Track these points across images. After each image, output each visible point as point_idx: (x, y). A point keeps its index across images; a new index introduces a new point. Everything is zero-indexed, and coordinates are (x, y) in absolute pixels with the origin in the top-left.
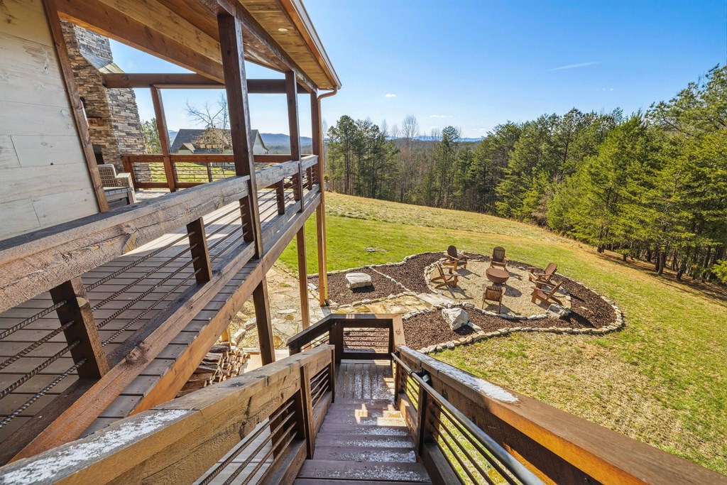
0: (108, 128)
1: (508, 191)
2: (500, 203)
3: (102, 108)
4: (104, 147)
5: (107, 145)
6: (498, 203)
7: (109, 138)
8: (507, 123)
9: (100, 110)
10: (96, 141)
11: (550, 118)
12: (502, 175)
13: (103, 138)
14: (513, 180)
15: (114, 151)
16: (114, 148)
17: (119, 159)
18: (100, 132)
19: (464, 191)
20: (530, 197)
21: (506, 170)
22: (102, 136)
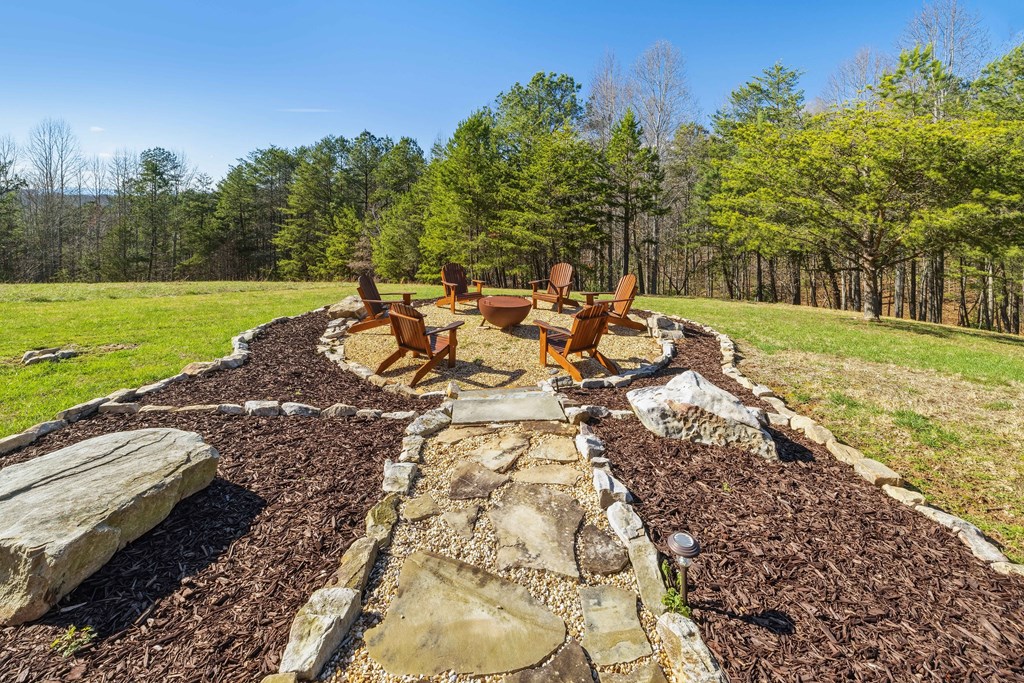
1: (295, 241)
2: (287, 262)
6: (282, 263)
8: (271, 148)
11: (337, 141)
12: (281, 219)
14: (301, 225)
19: (206, 253)
20: (337, 243)
21: (284, 210)
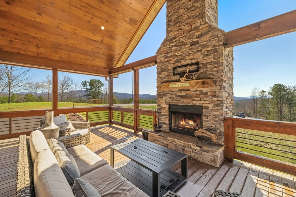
0: (216, 89)
3: (215, 69)
4: (207, 108)
5: (210, 106)
7: (215, 99)
9: (213, 71)
10: (200, 102)
13: (208, 99)
15: (217, 113)
16: (218, 110)
17: (222, 123)
18: (207, 93)
22: (208, 97)
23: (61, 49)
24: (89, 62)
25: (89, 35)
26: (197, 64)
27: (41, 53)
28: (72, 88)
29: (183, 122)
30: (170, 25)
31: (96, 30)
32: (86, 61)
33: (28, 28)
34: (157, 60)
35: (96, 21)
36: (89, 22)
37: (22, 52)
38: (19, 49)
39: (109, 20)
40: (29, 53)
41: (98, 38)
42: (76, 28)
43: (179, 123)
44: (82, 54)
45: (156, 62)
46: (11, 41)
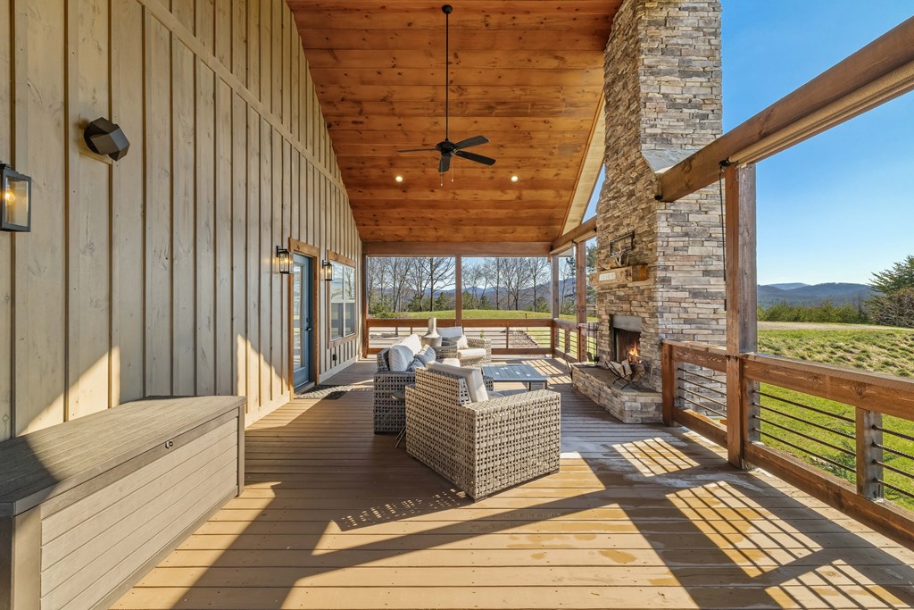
0: (651, 283)
7: (650, 303)
13: (644, 305)
16: (654, 325)
22: (644, 299)
23: (463, 225)
24: (507, 235)
25: (497, 195)
26: (633, 235)
27: (441, 236)
28: (544, 275)
29: (635, 350)
30: (608, 156)
31: (505, 185)
32: (503, 235)
33: (424, 211)
34: (598, 226)
35: (501, 173)
36: (492, 178)
37: (421, 239)
38: (418, 236)
39: (520, 165)
40: (428, 239)
41: (511, 195)
42: (475, 192)
43: (627, 352)
44: (493, 225)
45: (595, 230)
46: (411, 229)
